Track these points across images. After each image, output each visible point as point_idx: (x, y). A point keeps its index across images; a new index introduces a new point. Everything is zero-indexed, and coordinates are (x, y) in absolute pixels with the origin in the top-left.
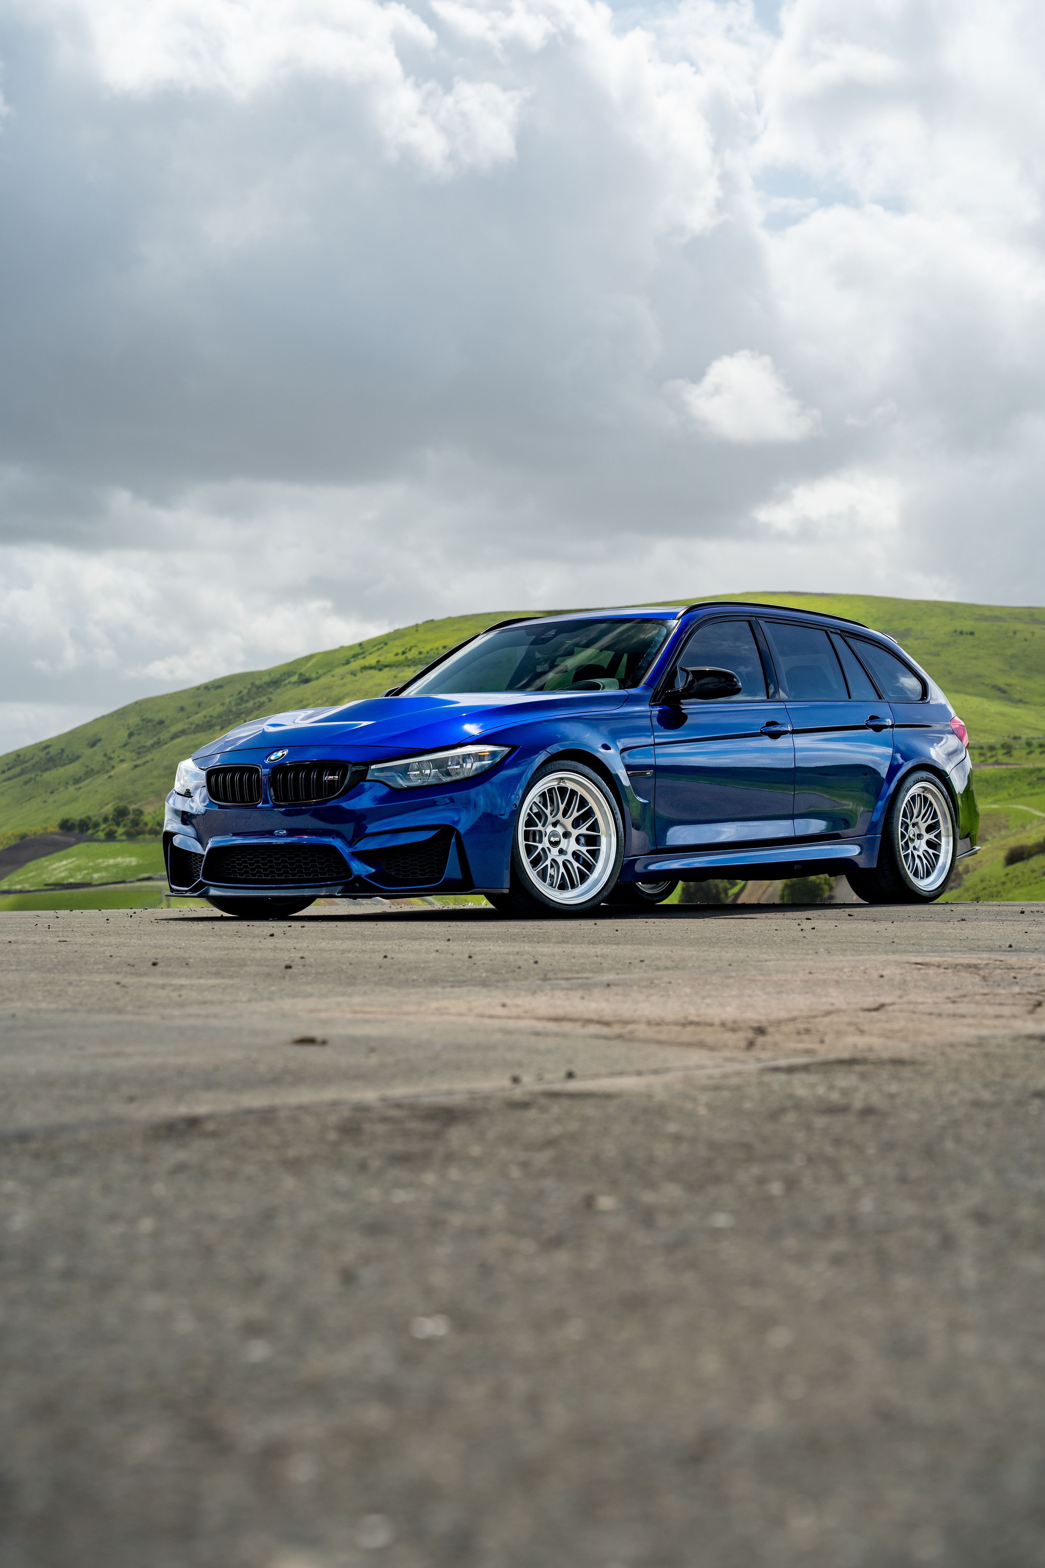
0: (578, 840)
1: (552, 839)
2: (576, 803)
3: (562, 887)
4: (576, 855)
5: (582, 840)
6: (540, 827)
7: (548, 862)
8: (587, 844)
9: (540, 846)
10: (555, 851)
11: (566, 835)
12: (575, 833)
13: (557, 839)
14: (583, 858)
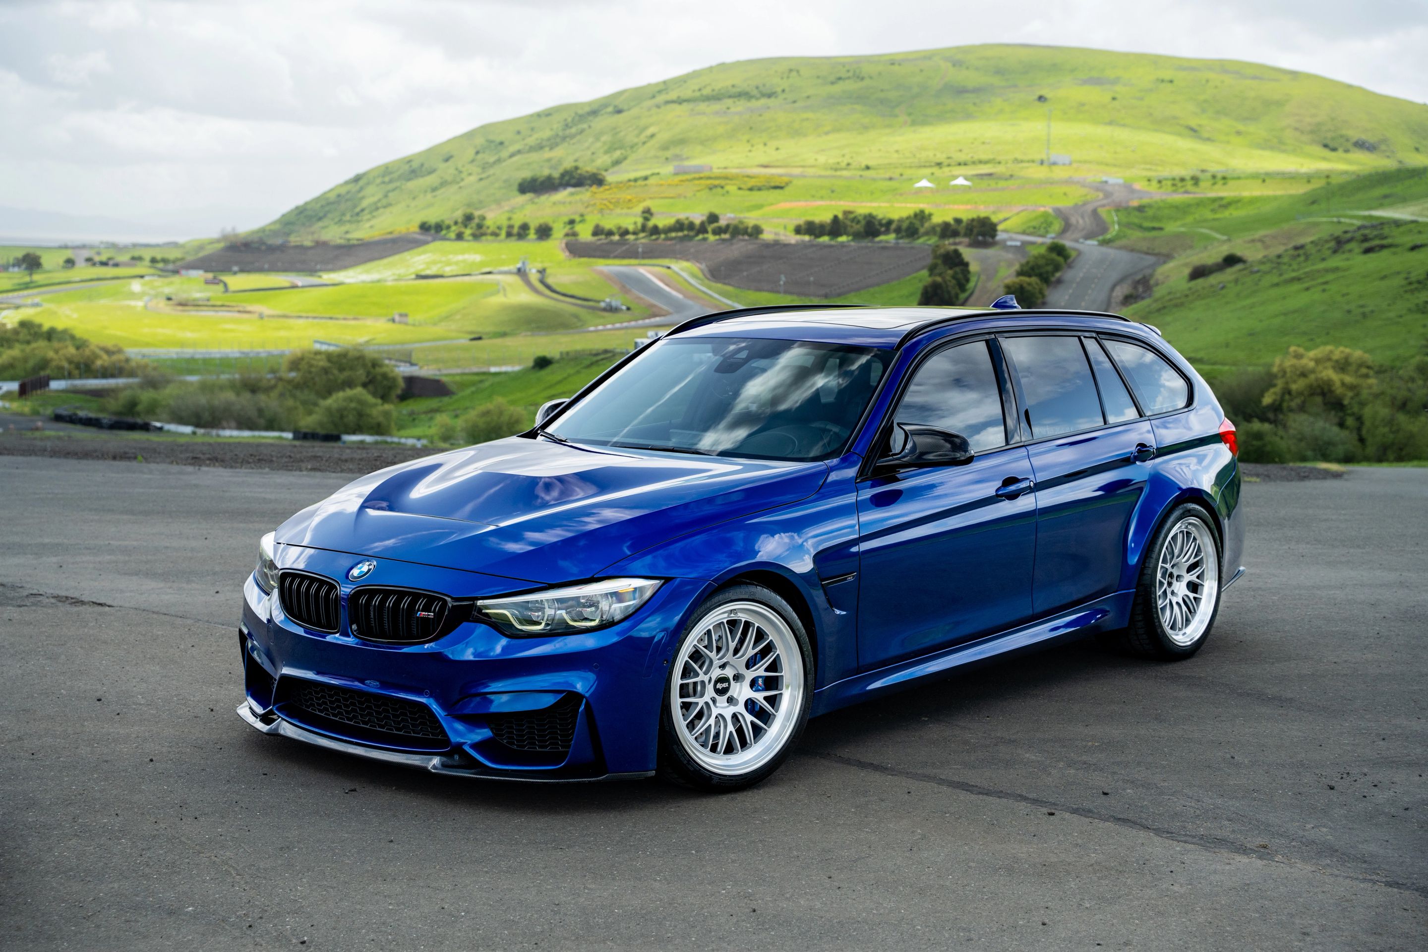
0: (753, 684)
1: (719, 686)
2: (751, 636)
3: (730, 749)
4: (750, 705)
5: (760, 681)
6: (702, 677)
7: (712, 721)
8: (767, 688)
9: (701, 702)
10: (722, 700)
11: (738, 678)
12: (750, 675)
13: (725, 685)
14: (760, 706)
